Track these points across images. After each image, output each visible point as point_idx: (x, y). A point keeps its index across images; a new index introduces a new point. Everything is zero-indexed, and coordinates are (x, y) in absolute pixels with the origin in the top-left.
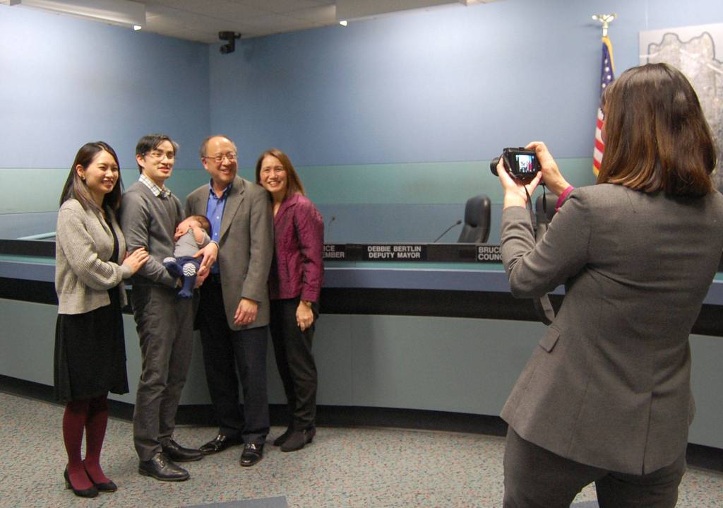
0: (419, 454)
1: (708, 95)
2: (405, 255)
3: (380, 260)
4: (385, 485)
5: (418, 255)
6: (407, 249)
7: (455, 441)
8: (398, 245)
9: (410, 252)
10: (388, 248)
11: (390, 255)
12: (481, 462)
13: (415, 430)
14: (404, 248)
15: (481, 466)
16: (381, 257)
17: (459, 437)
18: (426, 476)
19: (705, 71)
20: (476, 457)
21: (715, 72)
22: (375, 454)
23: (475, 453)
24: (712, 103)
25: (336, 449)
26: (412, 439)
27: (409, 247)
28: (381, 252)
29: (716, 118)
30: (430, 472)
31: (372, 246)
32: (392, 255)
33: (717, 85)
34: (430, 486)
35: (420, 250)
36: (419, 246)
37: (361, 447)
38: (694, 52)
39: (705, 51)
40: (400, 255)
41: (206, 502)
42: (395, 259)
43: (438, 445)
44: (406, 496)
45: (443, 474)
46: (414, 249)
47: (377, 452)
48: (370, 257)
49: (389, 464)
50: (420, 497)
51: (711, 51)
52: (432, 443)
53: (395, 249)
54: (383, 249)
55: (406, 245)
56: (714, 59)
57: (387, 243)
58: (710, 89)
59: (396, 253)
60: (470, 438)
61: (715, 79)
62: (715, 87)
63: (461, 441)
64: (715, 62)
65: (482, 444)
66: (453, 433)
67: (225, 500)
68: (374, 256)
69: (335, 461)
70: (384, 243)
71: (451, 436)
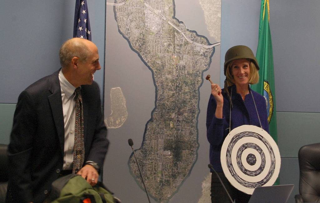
1: (168, 51)
19: (166, 27)
21: (174, 30)
24: (171, 59)
29: (174, 74)
33: (176, 42)
38: (157, 9)
39: (167, 8)
51: (172, 8)
56: (174, 17)
58: (169, 45)
61: (174, 36)
62: (174, 44)
64: (175, 20)
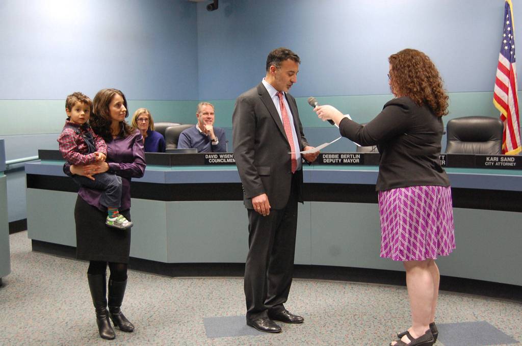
0: (357, 295)
2: (349, 161)
3: (331, 164)
4: (333, 310)
5: (358, 161)
6: (350, 156)
7: (382, 289)
8: (344, 154)
9: (353, 158)
10: (337, 156)
11: (338, 161)
12: (399, 300)
13: (355, 283)
14: (348, 156)
15: (399, 302)
16: (332, 162)
17: (385, 287)
18: (361, 307)
20: (396, 298)
22: (327, 295)
23: (396, 296)
25: (300, 291)
26: (352, 288)
27: (351, 155)
28: (332, 158)
30: (364, 305)
31: (326, 154)
32: (340, 161)
34: (364, 311)
35: (359, 157)
36: (358, 154)
37: (317, 291)
40: (345, 161)
41: (217, 316)
42: (342, 163)
43: (370, 290)
44: (347, 316)
45: (373, 306)
46: (355, 156)
47: (328, 293)
48: (324, 162)
49: (336, 300)
50: (356, 317)
52: (366, 290)
53: (342, 156)
54: (333, 156)
55: (350, 154)
57: (336, 153)
59: (342, 160)
60: (393, 288)
63: (386, 289)
65: (400, 291)
66: (381, 285)
67: (229, 315)
68: (327, 161)
69: (300, 298)
70: (335, 153)
71: (380, 286)
